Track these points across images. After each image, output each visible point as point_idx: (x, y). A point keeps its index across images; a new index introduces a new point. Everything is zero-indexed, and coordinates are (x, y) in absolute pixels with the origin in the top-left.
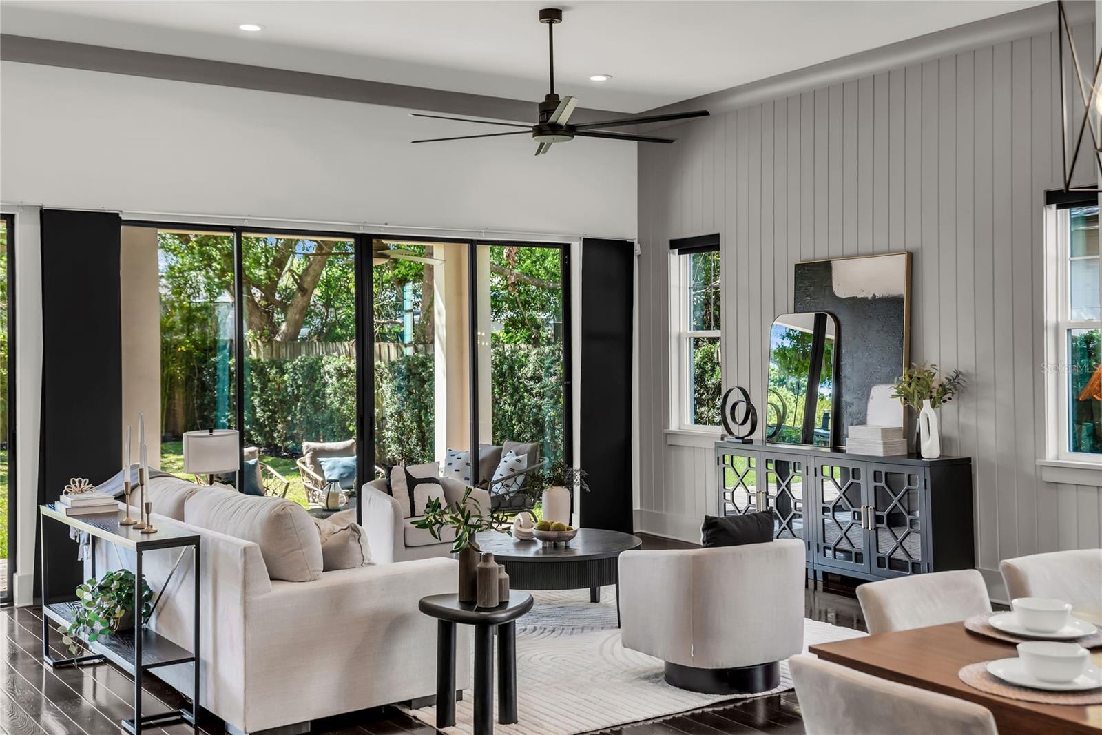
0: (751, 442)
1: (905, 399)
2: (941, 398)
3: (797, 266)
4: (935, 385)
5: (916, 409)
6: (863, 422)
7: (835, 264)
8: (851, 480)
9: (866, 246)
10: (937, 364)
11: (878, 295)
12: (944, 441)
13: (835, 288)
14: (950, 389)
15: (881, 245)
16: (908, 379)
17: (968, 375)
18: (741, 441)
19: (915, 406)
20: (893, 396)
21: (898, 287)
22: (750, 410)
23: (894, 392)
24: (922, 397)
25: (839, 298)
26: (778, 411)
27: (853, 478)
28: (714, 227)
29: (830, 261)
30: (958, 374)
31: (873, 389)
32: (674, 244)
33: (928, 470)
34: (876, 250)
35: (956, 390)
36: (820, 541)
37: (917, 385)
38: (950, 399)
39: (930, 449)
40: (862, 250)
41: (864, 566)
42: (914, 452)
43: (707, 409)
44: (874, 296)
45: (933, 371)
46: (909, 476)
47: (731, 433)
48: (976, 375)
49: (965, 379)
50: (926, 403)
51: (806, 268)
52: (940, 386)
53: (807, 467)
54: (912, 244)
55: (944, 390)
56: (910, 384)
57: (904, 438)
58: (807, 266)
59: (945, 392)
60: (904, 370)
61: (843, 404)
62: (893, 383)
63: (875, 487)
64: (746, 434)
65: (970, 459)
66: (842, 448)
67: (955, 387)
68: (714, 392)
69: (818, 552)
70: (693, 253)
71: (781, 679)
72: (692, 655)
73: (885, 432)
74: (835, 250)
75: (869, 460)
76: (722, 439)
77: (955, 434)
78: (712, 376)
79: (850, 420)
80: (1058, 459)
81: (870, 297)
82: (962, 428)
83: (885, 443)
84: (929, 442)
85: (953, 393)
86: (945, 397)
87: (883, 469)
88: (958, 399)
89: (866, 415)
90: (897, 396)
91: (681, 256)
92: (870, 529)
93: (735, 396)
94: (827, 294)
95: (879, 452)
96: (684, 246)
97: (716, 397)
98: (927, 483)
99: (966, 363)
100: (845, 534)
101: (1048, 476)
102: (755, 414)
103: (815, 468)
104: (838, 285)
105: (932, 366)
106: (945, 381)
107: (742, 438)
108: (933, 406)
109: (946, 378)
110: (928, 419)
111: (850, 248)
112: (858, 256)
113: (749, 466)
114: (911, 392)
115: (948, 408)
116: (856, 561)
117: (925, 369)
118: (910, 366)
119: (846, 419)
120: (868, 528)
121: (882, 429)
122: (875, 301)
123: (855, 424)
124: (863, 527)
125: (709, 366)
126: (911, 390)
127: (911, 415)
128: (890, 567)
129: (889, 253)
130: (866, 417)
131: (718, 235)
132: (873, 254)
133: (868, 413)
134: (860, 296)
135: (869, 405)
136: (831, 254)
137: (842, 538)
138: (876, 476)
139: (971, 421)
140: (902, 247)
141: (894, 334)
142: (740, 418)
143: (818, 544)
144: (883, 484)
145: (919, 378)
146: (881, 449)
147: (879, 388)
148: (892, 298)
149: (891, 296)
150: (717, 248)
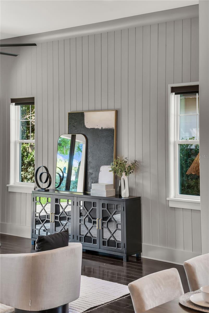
0: (48, 191)
1: (115, 172)
2: (129, 172)
3: (69, 114)
4: (127, 166)
5: (119, 177)
6: (97, 182)
7: (86, 114)
8: (92, 207)
9: (98, 107)
10: (127, 157)
11: (104, 128)
12: (131, 190)
13: (85, 124)
14: (132, 168)
15: (105, 106)
16: (116, 164)
17: (139, 162)
18: (44, 190)
19: (119, 175)
20: (110, 171)
21: (112, 125)
22: (49, 177)
23: (110, 169)
24: (121, 171)
25: (87, 128)
26: (60, 176)
27: (93, 206)
28: (32, 94)
29: (83, 112)
30: (136, 161)
31: (101, 167)
32: (13, 101)
33: (125, 203)
34: (102, 108)
35: (135, 168)
36: (78, 235)
37: (120, 166)
38: (132, 172)
39: (125, 194)
40: (90, 109)
41: (97, 245)
42: (119, 195)
43: (24, 172)
44: (102, 128)
45: (126, 160)
46: (117, 205)
47: (39, 187)
48: (143, 162)
49: (138, 164)
50: (124, 174)
51: (73, 115)
52: (129, 166)
53: (74, 202)
54: (117, 107)
55: (130, 168)
56: (117, 166)
57: (114, 189)
58: (74, 114)
59: (131, 169)
60: (114, 160)
61: (89, 174)
62: (110, 165)
63: (103, 210)
64: (47, 187)
65: (140, 197)
66: (88, 193)
67: (134, 167)
68: (27, 165)
69: (77, 239)
70: (21, 105)
71: (70, 310)
72: (30, 305)
73: (107, 186)
74: (85, 108)
75: (100, 198)
76: (35, 189)
77: (134, 186)
78: (27, 158)
79: (91, 180)
80: (175, 197)
81: (100, 128)
82: (137, 184)
83: (107, 191)
84: (125, 190)
85: (134, 170)
86: (131, 171)
87: (106, 202)
88: (136, 172)
89: (98, 178)
90: (111, 171)
91: (16, 106)
92: (100, 229)
93: (42, 170)
94: (82, 126)
95: (104, 195)
96: (17, 102)
97: (29, 167)
98: (124, 208)
99: (139, 157)
100: (89, 231)
101: (171, 205)
102: (50, 178)
103: (77, 202)
104: (87, 123)
105: (126, 158)
106: (131, 164)
107: (45, 189)
108: (126, 175)
109: (131, 163)
110: (124, 180)
111: (92, 107)
112: (95, 111)
113: (48, 202)
114: (117, 169)
115: (132, 176)
116: (94, 243)
117: (122, 159)
118: (116, 158)
119: (90, 181)
120: (99, 228)
121: (106, 185)
122: (103, 130)
123: (93, 182)
124: (97, 228)
125: (25, 154)
126: (117, 168)
127: (116, 179)
128: (108, 246)
129: (108, 110)
130: (98, 179)
131: (34, 98)
132: (101, 110)
133: (99, 178)
134: (96, 127)
135: (99, 174)
136: (84, 109)
137: (88, 233)
138: (103, 205)
139: (141, 181)
140: (113, 108)
141: (110, 144)
142: (44, 180)
143: (77, 236)
144: (106, 209)
145: (121, 163)
146: (105, 194)
147: (104, 167)
148: (109, 129)
149: (109, 128)
150: (33, 103)
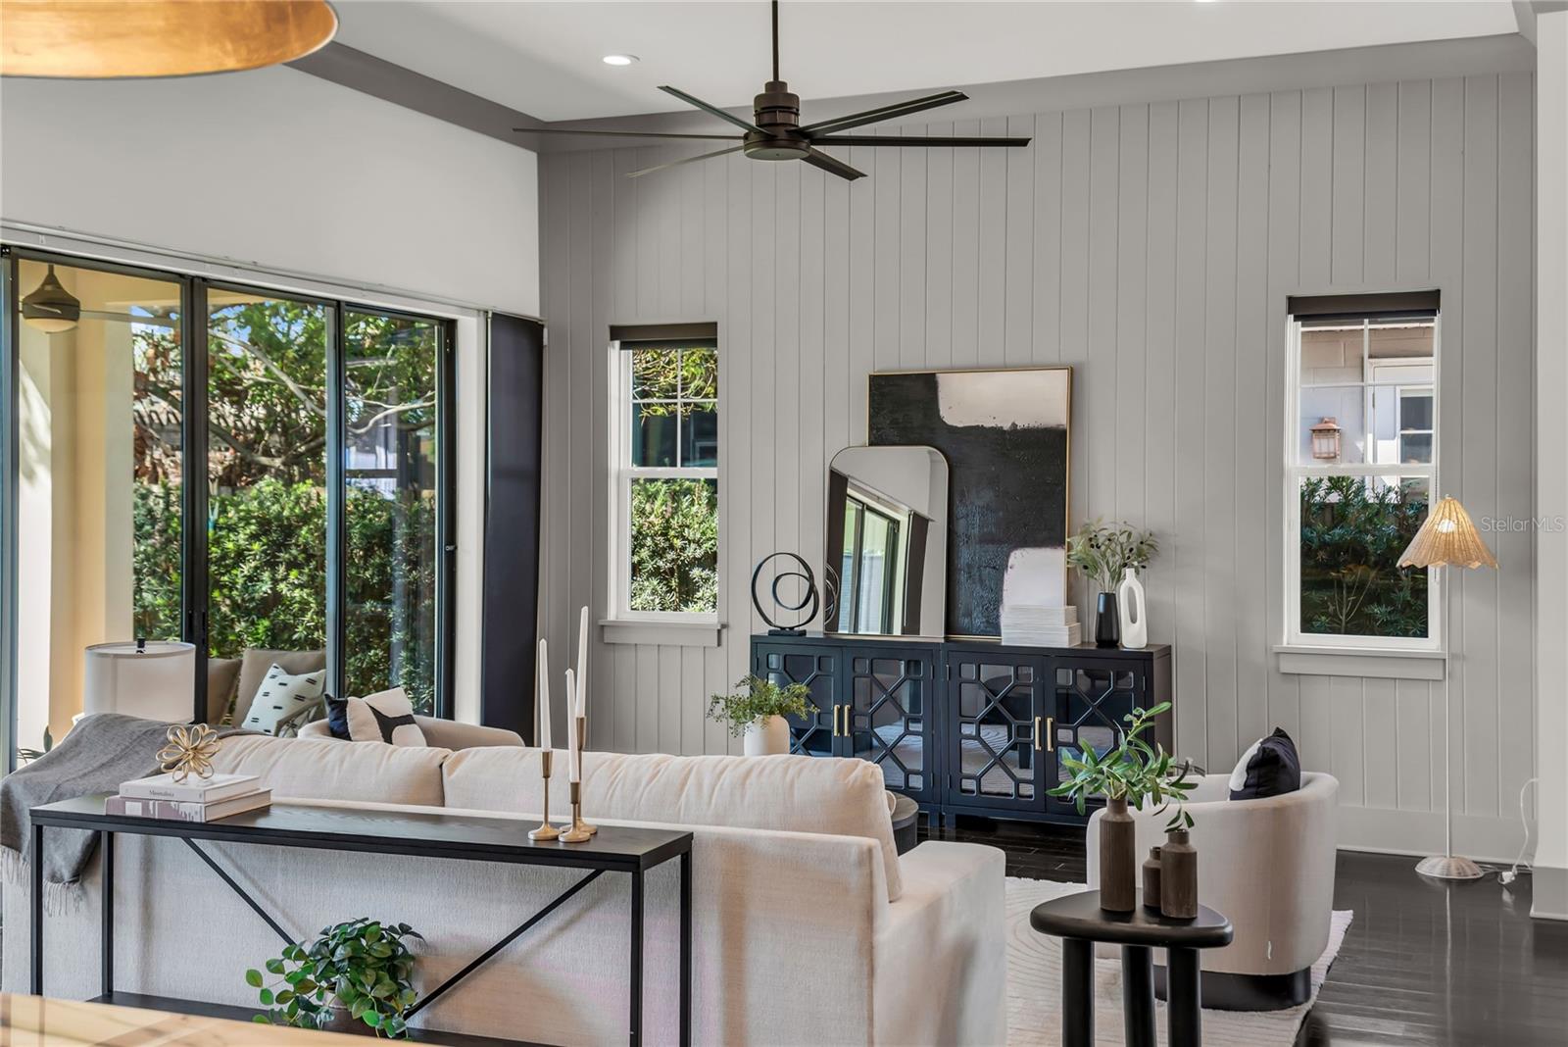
0: (803, 633)
3: (873, 379)
7: (941, 378)
8: (1014, 682)
9: (992, 355)
11: (1021, 424)
13: (943, 413)
15: (1020, 355)
21: (1053, 414)
25: (951, 427)
27: (1017, 679)
28: (706, 312)
29: (934, 374)
31: (1012, 554)
32: (616, 332)
33: (1150, 664)
34: (1010, 361)
36: (955, 771)
40: (984, 361)
41: (1034, 801)
44: (1014, 425)
46: (1117, 672)
48: (1173, 535)
49: (1159, 540)
50: (1131, 572)
51: (890, 382)
53: (934, 667)
54: (1071, 356)
58: (891, 379)
63: (1058, 690)
65: (1171, 647)
74: (939, 360)
75: (1047, 653)
81: (1007, 426)
84: (1138, 624)
89: (1001, 591)
91: (623, 351)
92: (1049, 750)
94: (930, 422)
96: (629, 337)
98: (1149, 681)
100: (1000, 758)
101: (1288, 666)
103: (949, 668)
104: (950, 408)
107: (792, 629)
110: (1134, 595)
111: (964, 357)
112: (978, 368)
113: (819, 670)
120: (1044, 748)
122: (1018, 435)
124: (1036, 748)
131: (714, 323)
133: (1005, 588)
134: (988, 425)
136: (936, 364)
137: (994, 764)
140: (1058, 360)
146: (1067, 638)
147: (1024, 553)
148: (1046, 429)
149: (1043, 426)
150: (712, 342)
